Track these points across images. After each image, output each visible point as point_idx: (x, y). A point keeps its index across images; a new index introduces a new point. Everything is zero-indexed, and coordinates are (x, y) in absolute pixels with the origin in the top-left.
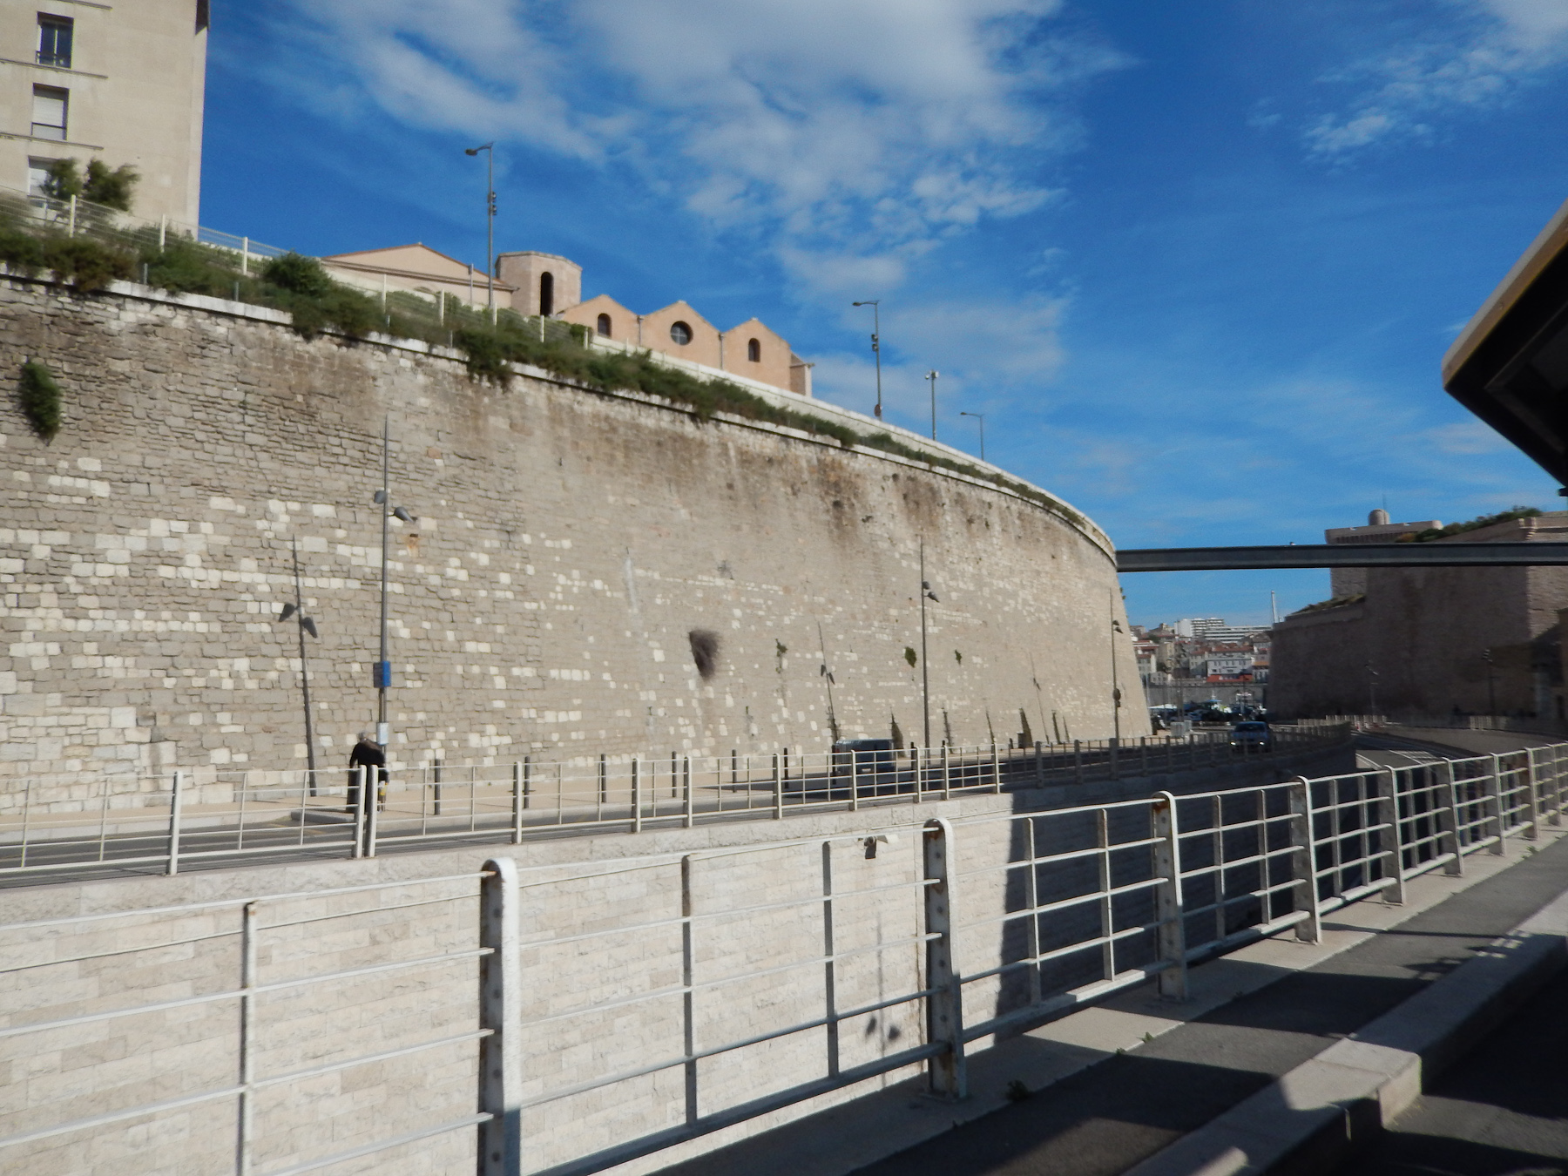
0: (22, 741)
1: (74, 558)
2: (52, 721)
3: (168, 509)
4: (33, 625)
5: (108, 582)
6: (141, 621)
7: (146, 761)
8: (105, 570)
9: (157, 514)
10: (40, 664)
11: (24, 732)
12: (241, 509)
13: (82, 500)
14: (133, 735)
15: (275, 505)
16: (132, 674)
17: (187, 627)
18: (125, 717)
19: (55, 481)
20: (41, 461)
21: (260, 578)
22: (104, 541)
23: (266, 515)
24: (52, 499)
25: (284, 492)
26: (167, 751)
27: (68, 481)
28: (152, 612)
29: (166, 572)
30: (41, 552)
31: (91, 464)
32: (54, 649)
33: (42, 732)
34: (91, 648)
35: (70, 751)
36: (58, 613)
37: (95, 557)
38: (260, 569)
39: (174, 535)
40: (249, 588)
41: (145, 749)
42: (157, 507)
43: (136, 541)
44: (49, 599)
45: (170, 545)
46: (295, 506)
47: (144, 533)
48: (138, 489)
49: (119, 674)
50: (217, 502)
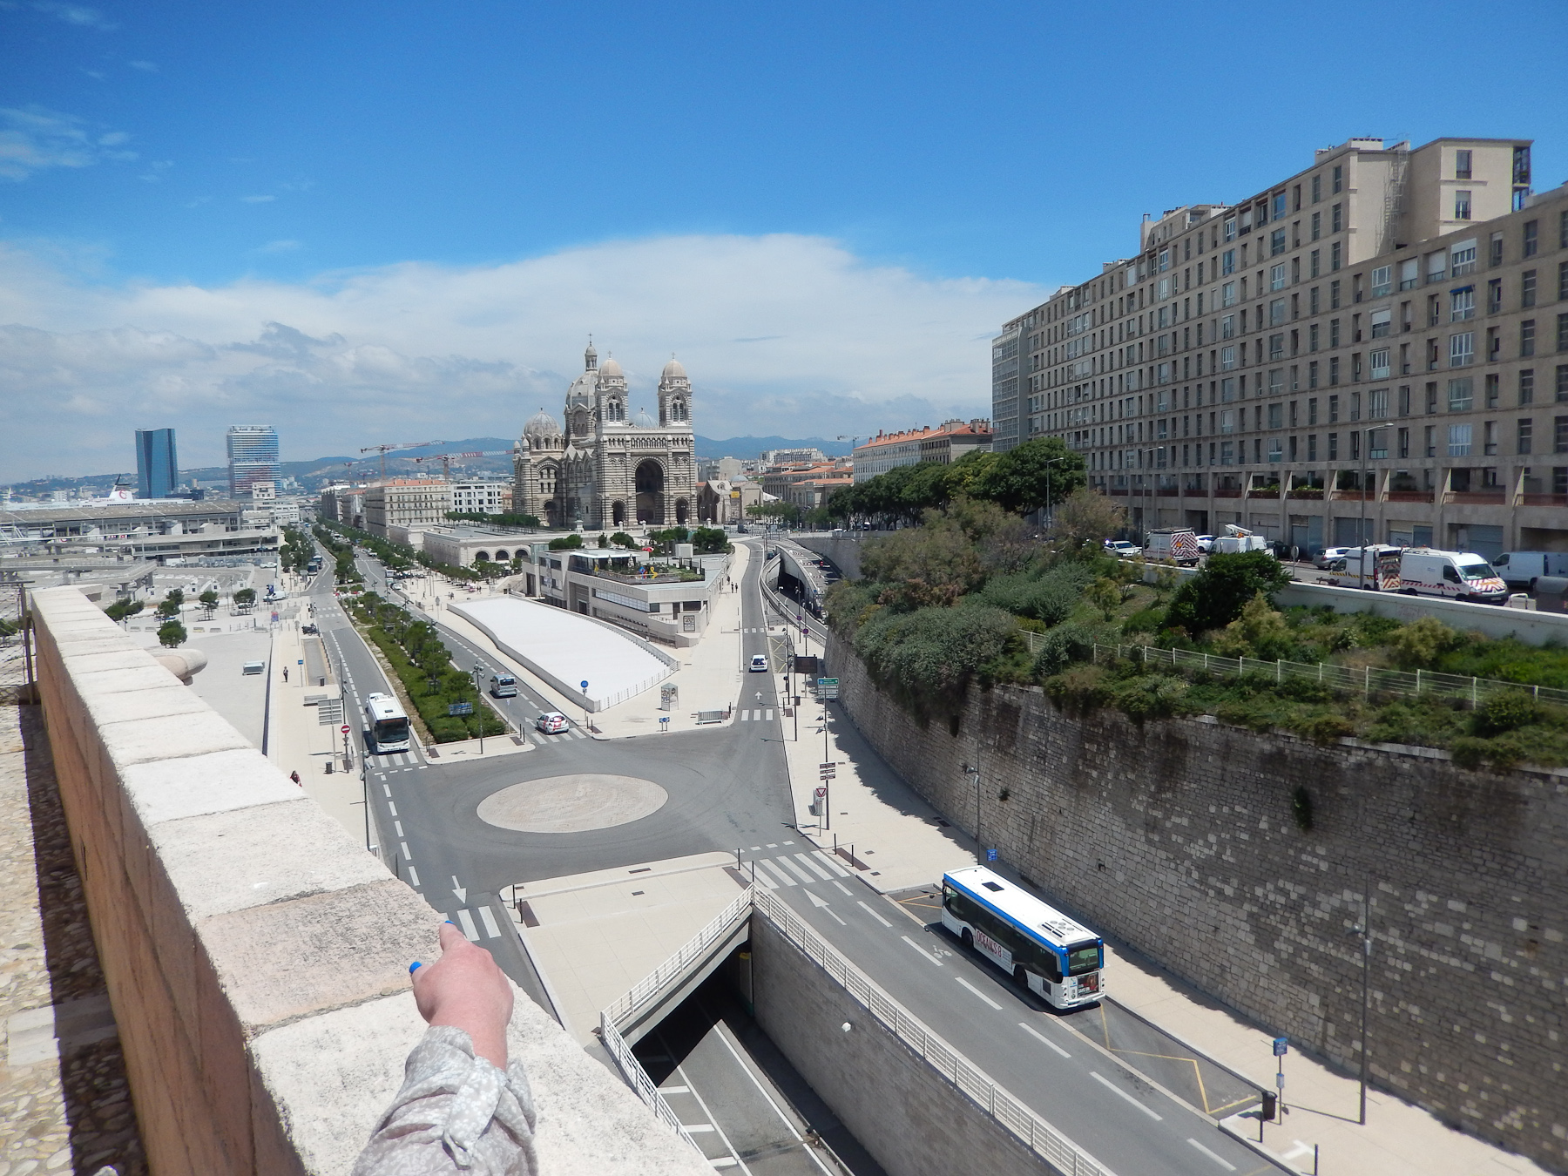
0: (1273, 992)
1: (1306, 903)
2: (1284, 987)
3: (1354, 885)
4: (1285, 934)
5: (1318, 921)
6: (1329, 949)
7: (1320, 1029)
8: (1318, 914)
9: (1349, 887)
10: (1284, 956)
11: (1273, 988)
12: (1397, 894)
13: (1313, 870)
14: (1317, 1011)
15: (1421, 896)
16: (1321, 977)
17: (1353, 961)
18: (1315, 1000)
19: (1304, 857)
20: (1300, 845)
21: (1400, 943)
22: (1321, 897)
23: (1413, 900)
24: (1301, 867)
25: (1428, 886)
26: (1331, 1030)
27: (1309, 859)
28: (1337, 947)
29: (1347, 923)
30: (1294, 896)
31: (1321, 851)
32: (1291, 950)
33: (1280, 991)
34: (1305, 955)
35: (1290, 1007)
36: (1295, 931)
37: (1315, 905)
38: (1401, 937)
39: (1356, 902)
40: (1393, 948)
41: (1321, 1021)
42: (1348, 883)
43: (1335, 901)
44: (1292, 923)
45: (1352, 908)
46: (1434, 899)
47: (1340, 897)
48: (1341, 870)
49: (1316, 975)
50: (1382, 886)
